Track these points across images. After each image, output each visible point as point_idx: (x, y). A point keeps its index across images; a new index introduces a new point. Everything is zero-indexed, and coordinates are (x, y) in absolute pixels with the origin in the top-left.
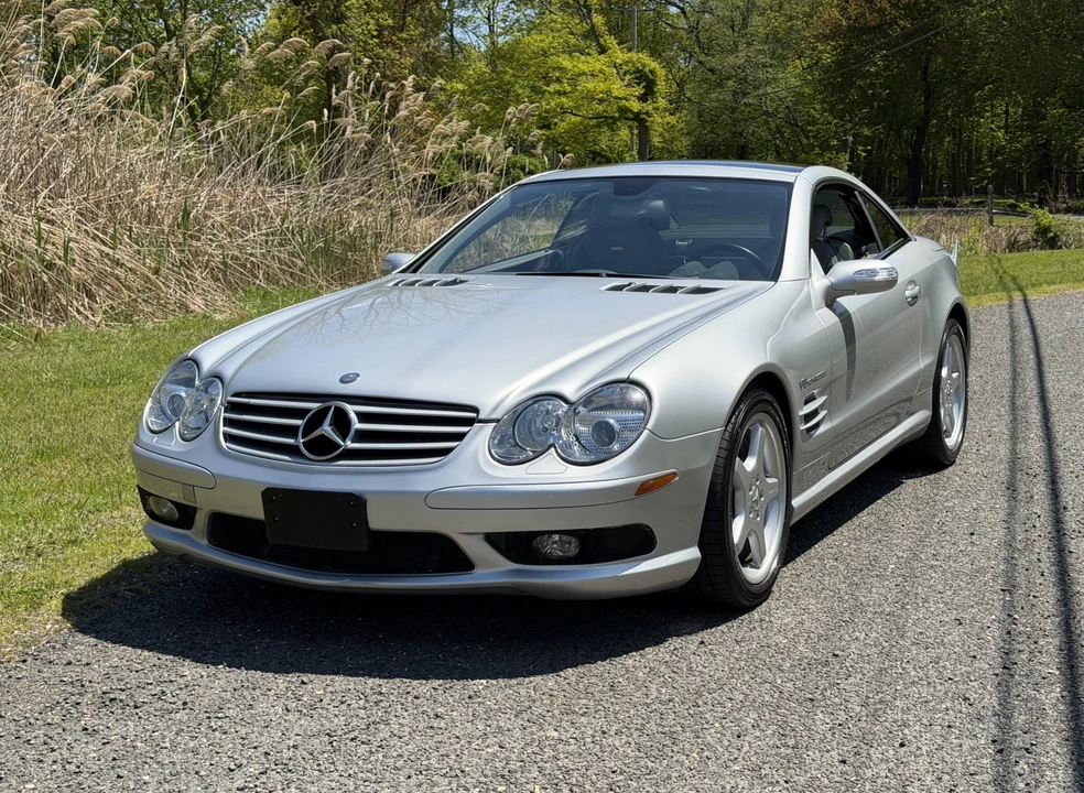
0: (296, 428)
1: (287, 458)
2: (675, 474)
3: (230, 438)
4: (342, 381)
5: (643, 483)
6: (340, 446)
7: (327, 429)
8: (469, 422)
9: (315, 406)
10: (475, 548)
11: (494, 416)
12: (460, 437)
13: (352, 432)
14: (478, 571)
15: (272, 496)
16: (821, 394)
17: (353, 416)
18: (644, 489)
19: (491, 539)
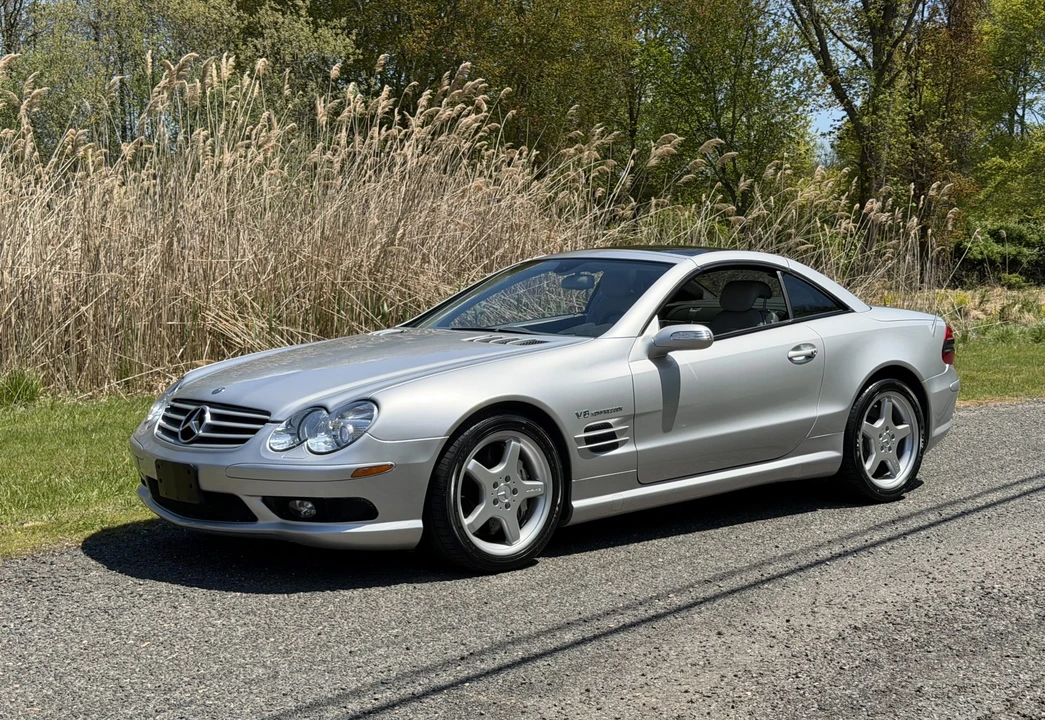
0: (181, 421)
1: (172, 441)
2: (392, 465)
3: (160, 427)
4: (213, 393)
5: (358, 469)
6: (194, 434)
7: (193, 423)
8: (263, 422)
9: (193, 407)
10: (257, 506)
11: (279, 419)
12: (254, 431)
13: (204, 424)
14: (260, 522)
15: (161, 464)
16: (618, 424)
17: (208, 416)
18: (359, 473)
19: (266, 500)
